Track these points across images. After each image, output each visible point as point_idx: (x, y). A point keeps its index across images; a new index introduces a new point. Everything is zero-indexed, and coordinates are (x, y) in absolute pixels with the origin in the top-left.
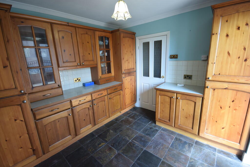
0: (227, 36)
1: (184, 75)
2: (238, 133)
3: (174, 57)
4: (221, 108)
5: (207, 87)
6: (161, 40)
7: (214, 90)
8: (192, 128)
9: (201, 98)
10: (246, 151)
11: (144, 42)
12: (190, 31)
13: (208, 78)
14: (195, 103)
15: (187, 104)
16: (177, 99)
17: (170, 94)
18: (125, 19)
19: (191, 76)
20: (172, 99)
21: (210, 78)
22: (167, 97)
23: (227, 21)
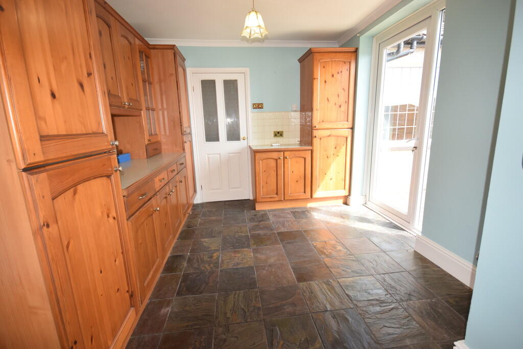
0: (325, 82)
1: (274, 132)
2: (342, 179)
3: (258, 106)
4: (328, 157)
5: (315, 137)
6: (236, 79)
7: (321, 139)
8: (305, 192)
9: (310, 151)
10: (349, 195)
11: (204, 79)
12: (275, 72)
13: (315, 127)
14: (305, 159)
15: (297, 162)
16: (286, 159)
17: (275, 155)
18: (250, 37)
19: (282, 132)
20: (278, 161)
21: (317, 126)
22: (272, 160)
23: (324, 67)
